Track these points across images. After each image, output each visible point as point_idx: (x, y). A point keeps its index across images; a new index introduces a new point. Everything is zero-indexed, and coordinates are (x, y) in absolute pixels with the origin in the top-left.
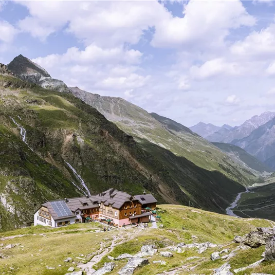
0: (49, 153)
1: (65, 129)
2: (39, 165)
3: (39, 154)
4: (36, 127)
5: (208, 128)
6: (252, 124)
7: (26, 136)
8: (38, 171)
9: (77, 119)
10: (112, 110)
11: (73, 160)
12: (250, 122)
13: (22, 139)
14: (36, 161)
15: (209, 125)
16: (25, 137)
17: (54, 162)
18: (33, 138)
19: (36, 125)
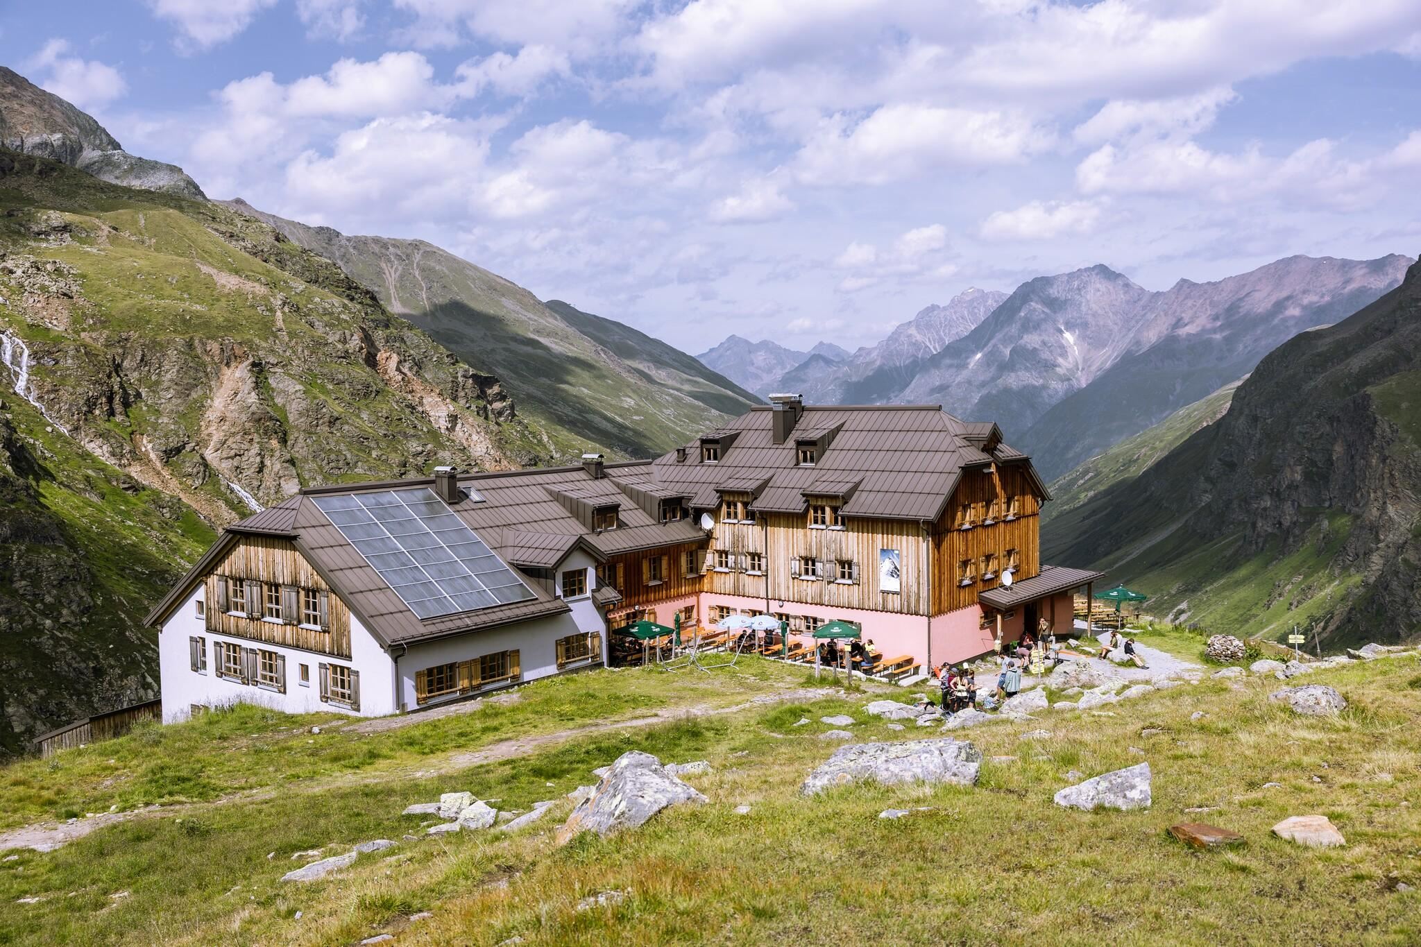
0: (146, 445)
1: (214, 338)
2: (103, 496)
3: (99, 450)
4: (77, 332)
5: (760, 358)
6: (919, 337)
7: (33, 371)
8: (100, 522)
9: (265, 298)
10: (392, 291)
11: (260, 470)
12: (913, 331)
13: (11, 384)
14: (87, 478)
15: (764, 345)
16: (24, 377)
17: (174, 483)
18: (63, 378)
19: (77, 321)
